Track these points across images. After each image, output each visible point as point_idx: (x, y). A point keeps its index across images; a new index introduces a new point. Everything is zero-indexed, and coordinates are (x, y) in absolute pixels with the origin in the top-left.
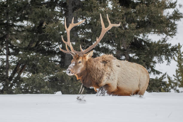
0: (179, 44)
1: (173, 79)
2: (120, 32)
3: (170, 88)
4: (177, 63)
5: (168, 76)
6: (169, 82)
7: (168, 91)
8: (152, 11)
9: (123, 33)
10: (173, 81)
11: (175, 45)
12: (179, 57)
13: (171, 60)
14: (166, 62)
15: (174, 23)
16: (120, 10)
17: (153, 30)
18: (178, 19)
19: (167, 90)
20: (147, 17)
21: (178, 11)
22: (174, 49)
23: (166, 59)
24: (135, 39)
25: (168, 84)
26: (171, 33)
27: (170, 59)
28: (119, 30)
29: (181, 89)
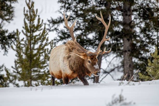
0: (17, 30)
1: (11, 71)
3: (8, 82)
4: (15, 53)
5: (5, 68)
6: (7, 75)
7: (6, 86)
10: (12, 73)
11: (12, 31)
12: (17, 45)
13: (8, 49)
14: (2, 51)
15: (10, 5)
18: (15, 1)
22: (11, 37)
23: (3, 48)
25: (6, 78)
26: (7, 17)
29: (21, 83)
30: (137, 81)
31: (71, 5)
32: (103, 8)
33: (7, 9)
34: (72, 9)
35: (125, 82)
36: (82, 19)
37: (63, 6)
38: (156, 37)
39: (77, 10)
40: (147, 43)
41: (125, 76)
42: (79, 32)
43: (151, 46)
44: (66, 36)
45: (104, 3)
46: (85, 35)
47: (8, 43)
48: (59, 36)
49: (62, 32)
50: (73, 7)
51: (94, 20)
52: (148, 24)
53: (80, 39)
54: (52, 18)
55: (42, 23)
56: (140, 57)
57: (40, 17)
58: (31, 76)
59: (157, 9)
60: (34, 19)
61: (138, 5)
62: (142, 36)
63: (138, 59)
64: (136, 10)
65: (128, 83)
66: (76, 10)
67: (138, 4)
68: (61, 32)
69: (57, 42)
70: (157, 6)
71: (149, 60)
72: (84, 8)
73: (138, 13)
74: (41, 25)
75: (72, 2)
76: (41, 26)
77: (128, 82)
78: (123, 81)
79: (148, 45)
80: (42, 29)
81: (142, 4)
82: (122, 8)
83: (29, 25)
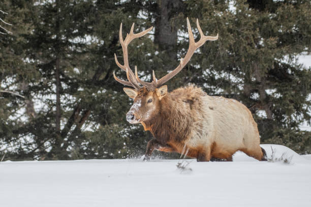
2: (250, 52)
8: (304, 15)
9: (254, 54)
16: (249, 15)
17: (306, 49)
20: (296, 27)
24: (276, 64)
28: (248, 50)
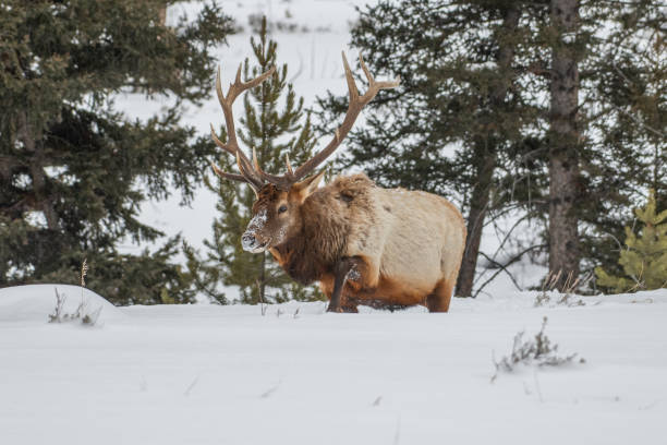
1: (203, 254)
2: (12, 86)
3: (193, 287)
4: (216, 198)
6: (189, 265)
7: (185, 301)
8: (124, 9)
9: (20, 92)
10: (203, 262)
11: (209, 133)
13: (194, 188)
14: (177, 194)
15: (205, 52)
16: (9, 8)
17: (131, 80)
18: (218, 40)
19: (184, 295)
20: (107, 34)
21: (218, 10)
22: (204, 148)
23: (178, 184)
24: (66, 112)
25: (185, 275)
26: (194, 90)
27: (193, 185)
28: (6, 82)
29: (233, 292)
30: (593, 294)
31: (392, 56)
32: (491, 64)
33: (195, 62)
34: (393, 68)
35: (555, 294)
36: (425, 100)
37: (367, 57)
38: (653, 158)
39: (409, 68)
40: (623, 178)
41: (554, 276)
42: (413, 140)
43: (636, 188)
44: (374, 149)
45: (493, 49)
46: (433, 149)
47: (193, 170)
48: (350, 149)
49: (362, 138)
50: (396, 61)
51: (461, 101)
52: (627, 117)
53: (418, 159)
54: (330, 94)
55: (300, 109)
56: (600, 219)
57: (294, 89)
58: (263, 273)
59: (654, 71)
60: (275, 97)
61: (598, 60)
62: (608, 153)
63: (594, 227)
64: (591, 75)
65: (565, 299)
66: (405, 70)
67: (598, 56)
68: (360, 138)
69: (346, 167)
70: (655, 63)
71: (627, 229)
72: (430, 65)
73: (597, 82)
74: (295, 113)
75: (395, 46)
76: (296, 116)
77: (564, 295)
78: (549, 293)
79: (627, 183)
80: (299, 127)
81: (611, 57)
82: (549, 67)
83: (258, 113)
